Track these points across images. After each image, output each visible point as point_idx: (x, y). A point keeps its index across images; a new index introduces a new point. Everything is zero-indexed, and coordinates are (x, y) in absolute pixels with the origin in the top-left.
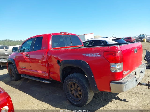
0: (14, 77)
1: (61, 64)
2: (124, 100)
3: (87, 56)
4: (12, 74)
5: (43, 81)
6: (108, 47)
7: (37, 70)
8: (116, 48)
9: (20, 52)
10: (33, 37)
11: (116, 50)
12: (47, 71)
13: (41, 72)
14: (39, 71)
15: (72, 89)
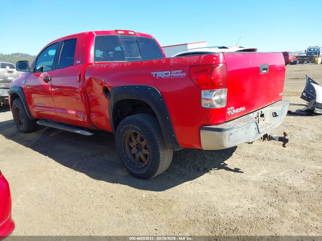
0: (24, 125)
1: (111, 94)
2: (237, 170)
3: (159, 77)
4: (20, 118)
5: (78, 132)
6: (200, 57)
7: (65, 109)
8: (216, 58)
9: (34, 72)
10: (58, 40)
11: (214, 62)
12: (85, 110)
13: (74, 112)
14: (69, 110)
15: (132, 145)
